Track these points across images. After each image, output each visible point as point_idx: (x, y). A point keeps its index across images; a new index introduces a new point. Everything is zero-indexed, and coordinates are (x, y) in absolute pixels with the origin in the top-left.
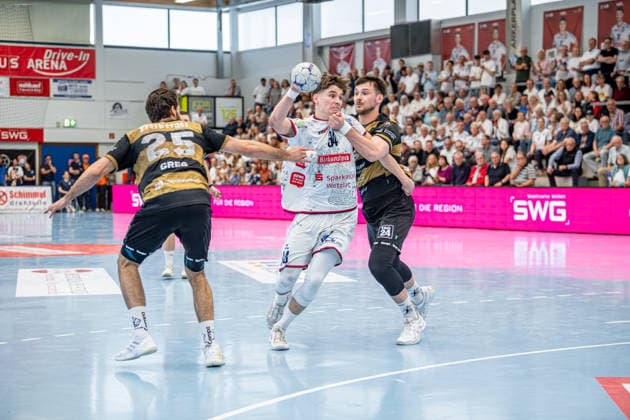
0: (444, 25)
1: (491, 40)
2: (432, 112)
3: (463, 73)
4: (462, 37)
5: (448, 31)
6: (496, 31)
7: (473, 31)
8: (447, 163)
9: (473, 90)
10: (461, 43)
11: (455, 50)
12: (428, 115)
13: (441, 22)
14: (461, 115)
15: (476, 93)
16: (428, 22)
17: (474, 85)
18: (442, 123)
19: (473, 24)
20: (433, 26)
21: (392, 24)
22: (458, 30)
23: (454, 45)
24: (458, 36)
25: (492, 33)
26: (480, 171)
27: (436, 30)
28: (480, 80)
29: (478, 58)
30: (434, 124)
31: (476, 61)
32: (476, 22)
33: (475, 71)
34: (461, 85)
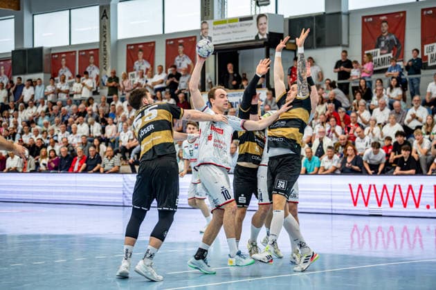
0: (53, 52)
1: (89, 64)
2: (43, 117)
3: (64, 88)
4: (66, 60)
5: (56, 56)
6: (92, 57)
7: (75, 56)
8: (56, 155)
9: (76, 101)
10: (66, 65)
11: (61, 70)
12: (41, 118)
13: (51, 49)
14: (66, 119)
16: (41, 49)
18: (51, 125)
19: (75, 52)
20: (45, 52)
21: (13, 49)
22: (64, 55)
23: (61, 67)
24: (63, 60)
25: (89, 58)
26: (80, 161)
27: (46, 55)
28: (81, 93)
29: (79, 77)
30: (46, 125)
31: (77, 79)
32: (77, 50)
34: (63, 97)
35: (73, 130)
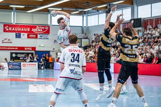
0: (145, 19)
1: (158, 23)
2: (142, 43)
3: (150, 32)
4: (150, 22)
5: (146, 21)
6: (160, 21)
7: (153, 21)
9: (153, 37)
10: (150, 24)
11: (148, 26)
12: (141, 44)
13: (144, 18)
14: (150, 44)
15: (154, 38)
16: (141, 19)
17: (154, 36)
18: (144, 46)
19: (153, 19)
20: (142, 20)
21: (131, 19)
22: (149, 21)
23: (148, 25)
24: (149, 22)
25: (159, 21)
26: (155, 59)
27: (142, 21)
28: (155, 34)
29: (155, 28)
30: (143, 46)
31: (154, 29)
32: (154, 18)
33: (154, 32)
34: (149, 36)
35: (153, 48)
